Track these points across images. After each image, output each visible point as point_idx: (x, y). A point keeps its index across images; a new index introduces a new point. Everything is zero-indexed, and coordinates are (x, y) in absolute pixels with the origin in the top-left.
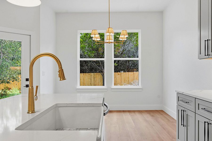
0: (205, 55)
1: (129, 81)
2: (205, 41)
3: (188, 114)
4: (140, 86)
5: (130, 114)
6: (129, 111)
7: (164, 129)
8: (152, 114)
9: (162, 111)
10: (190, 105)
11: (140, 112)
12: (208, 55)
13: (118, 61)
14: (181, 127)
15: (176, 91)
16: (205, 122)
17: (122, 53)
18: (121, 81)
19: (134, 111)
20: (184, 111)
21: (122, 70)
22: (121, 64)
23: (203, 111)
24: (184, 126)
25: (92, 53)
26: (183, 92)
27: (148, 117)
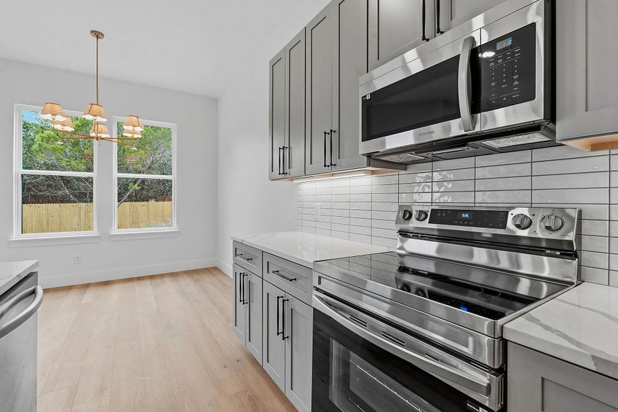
0: (280, 174)
1: (163, 217)
2: (280, 148)
3: (252, 281)
4: (174, 228)
5: (151, 284)
6: (151, 277)
7: (215, 305)
8: (196, 277)
9: (216, 269)
10: (255, 264)
11: (173, 275)
12: (284, 173)
13: (143, 181)
14: (240, 304)
15: (232, 238)
16: (278, 298)
17: (150, 168)
18: (148, 217)
19: (162, 276)
20: (243, 276)
21: (151, 198)
22: (148, 186)
23: (275, 276)
24: (244, 304)
25: (81, 163)
26: (243, 241)
27: (187, 284)
